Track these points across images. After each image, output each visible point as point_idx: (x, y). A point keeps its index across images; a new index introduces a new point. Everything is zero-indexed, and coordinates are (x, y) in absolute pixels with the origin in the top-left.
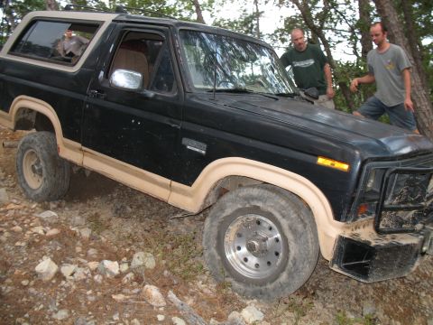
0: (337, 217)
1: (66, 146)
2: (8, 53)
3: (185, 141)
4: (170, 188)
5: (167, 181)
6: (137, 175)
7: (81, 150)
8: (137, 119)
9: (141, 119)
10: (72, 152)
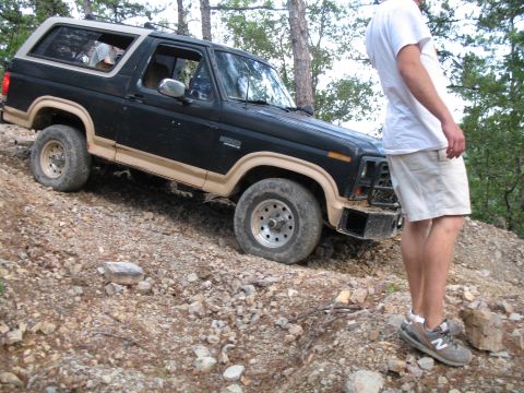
0: (342, 194)
1: (97, 143)
2: (28, 55)
3: (222, 139)
4: (206, 177)
5: (204, 171)
6: (173, 167)
7: (115, 146)
8: (177, 120)
9: (181, 121)
10: (103, 149)
